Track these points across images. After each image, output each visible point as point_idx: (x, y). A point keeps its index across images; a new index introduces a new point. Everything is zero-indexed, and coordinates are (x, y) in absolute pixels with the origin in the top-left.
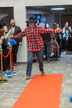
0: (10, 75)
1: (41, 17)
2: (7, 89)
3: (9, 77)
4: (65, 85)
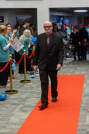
1: (64, 19)
2: (30, 89)
3: (33, 78)
4: (87, 85)
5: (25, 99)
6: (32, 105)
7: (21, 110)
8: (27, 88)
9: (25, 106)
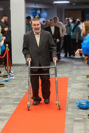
1: (41, 12)
2: (5, 95)
6: (8, 113)
8: (1, 93)
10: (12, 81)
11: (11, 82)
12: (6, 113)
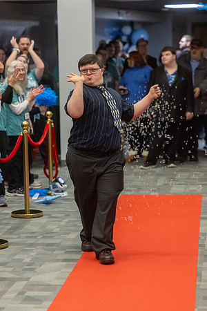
0: (48, 198)
2: (44, 237)
3: (47, 203)
5: (30, 264)
6: (52, 283)
7: (22, 297)
8: (34, 233)
9: (33, 286)
10: (61, 203)
11: (59, 205)
12: (49, 283)
